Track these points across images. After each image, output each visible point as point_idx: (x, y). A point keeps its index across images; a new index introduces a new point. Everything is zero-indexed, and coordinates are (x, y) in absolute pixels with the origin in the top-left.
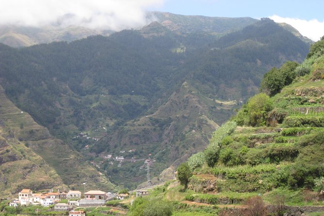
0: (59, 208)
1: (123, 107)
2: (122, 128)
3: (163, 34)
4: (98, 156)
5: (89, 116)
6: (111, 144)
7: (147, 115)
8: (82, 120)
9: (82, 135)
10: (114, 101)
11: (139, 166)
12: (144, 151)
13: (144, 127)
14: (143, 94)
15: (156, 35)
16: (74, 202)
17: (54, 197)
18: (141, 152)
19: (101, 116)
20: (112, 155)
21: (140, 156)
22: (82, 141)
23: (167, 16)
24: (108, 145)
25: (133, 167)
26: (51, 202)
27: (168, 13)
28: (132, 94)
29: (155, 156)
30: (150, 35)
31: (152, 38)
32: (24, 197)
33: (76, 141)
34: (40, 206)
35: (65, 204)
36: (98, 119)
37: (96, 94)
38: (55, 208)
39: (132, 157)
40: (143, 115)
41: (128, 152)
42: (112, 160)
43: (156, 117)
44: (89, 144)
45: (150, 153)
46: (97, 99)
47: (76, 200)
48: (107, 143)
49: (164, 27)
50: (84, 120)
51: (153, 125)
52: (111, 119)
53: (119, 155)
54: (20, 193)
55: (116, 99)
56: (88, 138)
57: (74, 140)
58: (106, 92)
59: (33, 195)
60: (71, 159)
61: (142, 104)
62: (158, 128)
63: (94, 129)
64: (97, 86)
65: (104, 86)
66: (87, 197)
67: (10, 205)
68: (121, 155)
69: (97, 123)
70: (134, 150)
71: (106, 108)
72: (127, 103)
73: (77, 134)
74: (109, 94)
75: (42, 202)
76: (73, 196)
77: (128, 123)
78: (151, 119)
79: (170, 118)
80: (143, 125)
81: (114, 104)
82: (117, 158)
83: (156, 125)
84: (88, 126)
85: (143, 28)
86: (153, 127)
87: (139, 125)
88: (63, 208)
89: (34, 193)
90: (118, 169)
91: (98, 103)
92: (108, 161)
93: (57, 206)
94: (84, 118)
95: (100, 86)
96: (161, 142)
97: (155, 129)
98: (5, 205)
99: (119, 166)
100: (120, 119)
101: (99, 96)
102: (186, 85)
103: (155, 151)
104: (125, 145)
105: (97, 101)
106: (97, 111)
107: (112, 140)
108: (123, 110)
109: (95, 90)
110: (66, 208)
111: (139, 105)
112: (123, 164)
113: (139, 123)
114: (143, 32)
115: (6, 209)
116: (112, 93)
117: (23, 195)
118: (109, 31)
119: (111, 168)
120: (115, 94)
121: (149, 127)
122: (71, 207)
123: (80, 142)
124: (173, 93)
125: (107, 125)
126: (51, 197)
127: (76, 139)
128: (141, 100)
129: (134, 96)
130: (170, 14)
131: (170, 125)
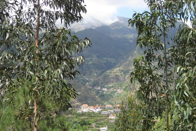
0: (104, 113)
1: (104, 64)
2: (105, 74)
3: (121, 27)
4: (93, 88)
5: (88, 68)
6: (100, 82)
7: (117, 68)
8: (84, 70)
9: (84, 78)
10: (100, 61)
11: (115, 93)
12: (116, 85)
13: (116, 74)
14: (113, 57)
15: (117, 28)
16: (110, 110)
17: (100, 108)
18: (115, 86)
19: (93, 68)
20: (101, 87)
21: (115, 88)
22: (85, 81)
23: (122, 18)
24: (98, 83)
25: (111, 93)
26: (99, 110)
27: (122, 17)
28: (108, 57)
29: (123, 88)
30: (115, 28)
31: (115, 29)
32: (84, 108)
33: (82, 81)
34: (93, 112)
35: (106, 112)
36: (92, 70)
37: (90, 57)
38: (102, 113)
39: (111, 88)
40: (115, 68)
41: (108, 86)
42: (100, 90)
43: (122, 69)
44: (88, 82)
45: (120, 86)
46: (91, 60)
47: (111, 110)
48: (98, 82)
49: (121, 24)
50: (85, 70)
51: (121, 73)
52: (98, 70)
53: (104, 87)
54: (82, 106)
55: (100, 60)
56: (87, 79)
57: (81, 80)
58: (95, 56)
59: (89, 107)
60: (82, 90)
61: (113, 62)
62: (123, 74)
63: (90, 75)
64: (90, 54)
65: (95, 54)
66: (116, 108)
67: (78, 112)
68: (105, 87)
69: (92, 72)
70: (112, 85)
71: (96, 64)
72: (106, 62)
73: (82, 77)
74: (97, 57)
75: (94, 110)
76: (109, 107)
77: (108, 71)
78: (119, 69)
79: (129, 69)
80: (116, 73)
81: (99, 62)
82: (103, 89)
83: (122, 73)
84: (87, 73)
85: (111, 25)
86: (121, 74)
87: (114, 73)
88: (105, 113)
89: (88, 106)
90: (104, 95)
91: (92, 62)
92: (99, 91)
93: (103, 113)
94: (85, 69)
95: (92, 53)
96: (125, 81)
97: (122, 75)
98: (75, 112)
99: (105, 93)
100: (102, 70)
101: (92, 58)
102: (136, 53)
103: (122, 85)
104: (107, 82)
105: (91, 61)
106: (91, 66)
107: (100, 80)
108: (104, 65)
109: (90, 55)
110: (107, 113)
111: (112, 63)
112: (106, 92)
113: (114, 71)
114: (111, 27)
115: (76, 114)
116: (98, 57)
117: (84, 107)
118: (94, 26)
119: (100, 94)
120: (100, 57)
121: (119, 74)
122: (109, 113)
123: (84, 81)
124: (130, 56)
125: (97, 73)
126: (98, 108)
127: (82, 80)
128: (112, 60)
129: (109, 58)
130: (123, 18)
131: (129, 73)
